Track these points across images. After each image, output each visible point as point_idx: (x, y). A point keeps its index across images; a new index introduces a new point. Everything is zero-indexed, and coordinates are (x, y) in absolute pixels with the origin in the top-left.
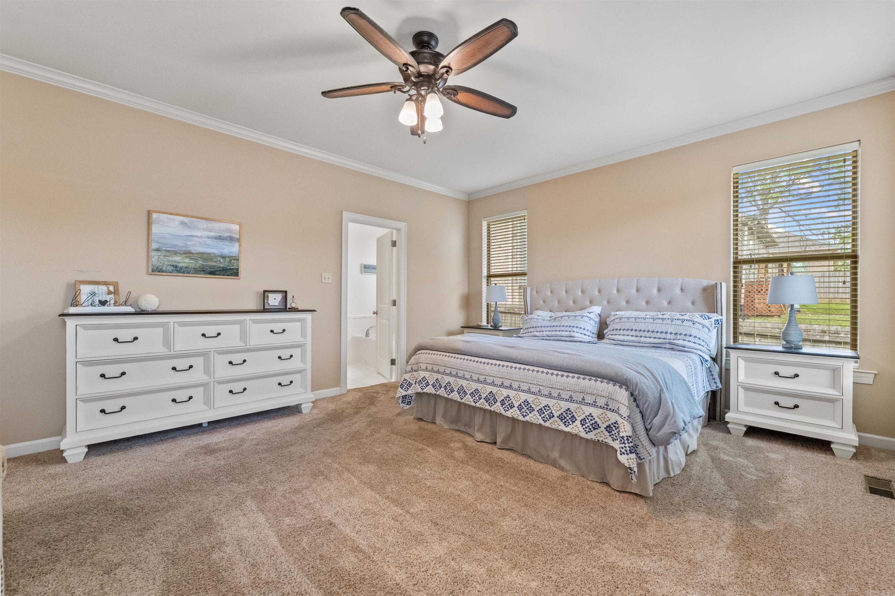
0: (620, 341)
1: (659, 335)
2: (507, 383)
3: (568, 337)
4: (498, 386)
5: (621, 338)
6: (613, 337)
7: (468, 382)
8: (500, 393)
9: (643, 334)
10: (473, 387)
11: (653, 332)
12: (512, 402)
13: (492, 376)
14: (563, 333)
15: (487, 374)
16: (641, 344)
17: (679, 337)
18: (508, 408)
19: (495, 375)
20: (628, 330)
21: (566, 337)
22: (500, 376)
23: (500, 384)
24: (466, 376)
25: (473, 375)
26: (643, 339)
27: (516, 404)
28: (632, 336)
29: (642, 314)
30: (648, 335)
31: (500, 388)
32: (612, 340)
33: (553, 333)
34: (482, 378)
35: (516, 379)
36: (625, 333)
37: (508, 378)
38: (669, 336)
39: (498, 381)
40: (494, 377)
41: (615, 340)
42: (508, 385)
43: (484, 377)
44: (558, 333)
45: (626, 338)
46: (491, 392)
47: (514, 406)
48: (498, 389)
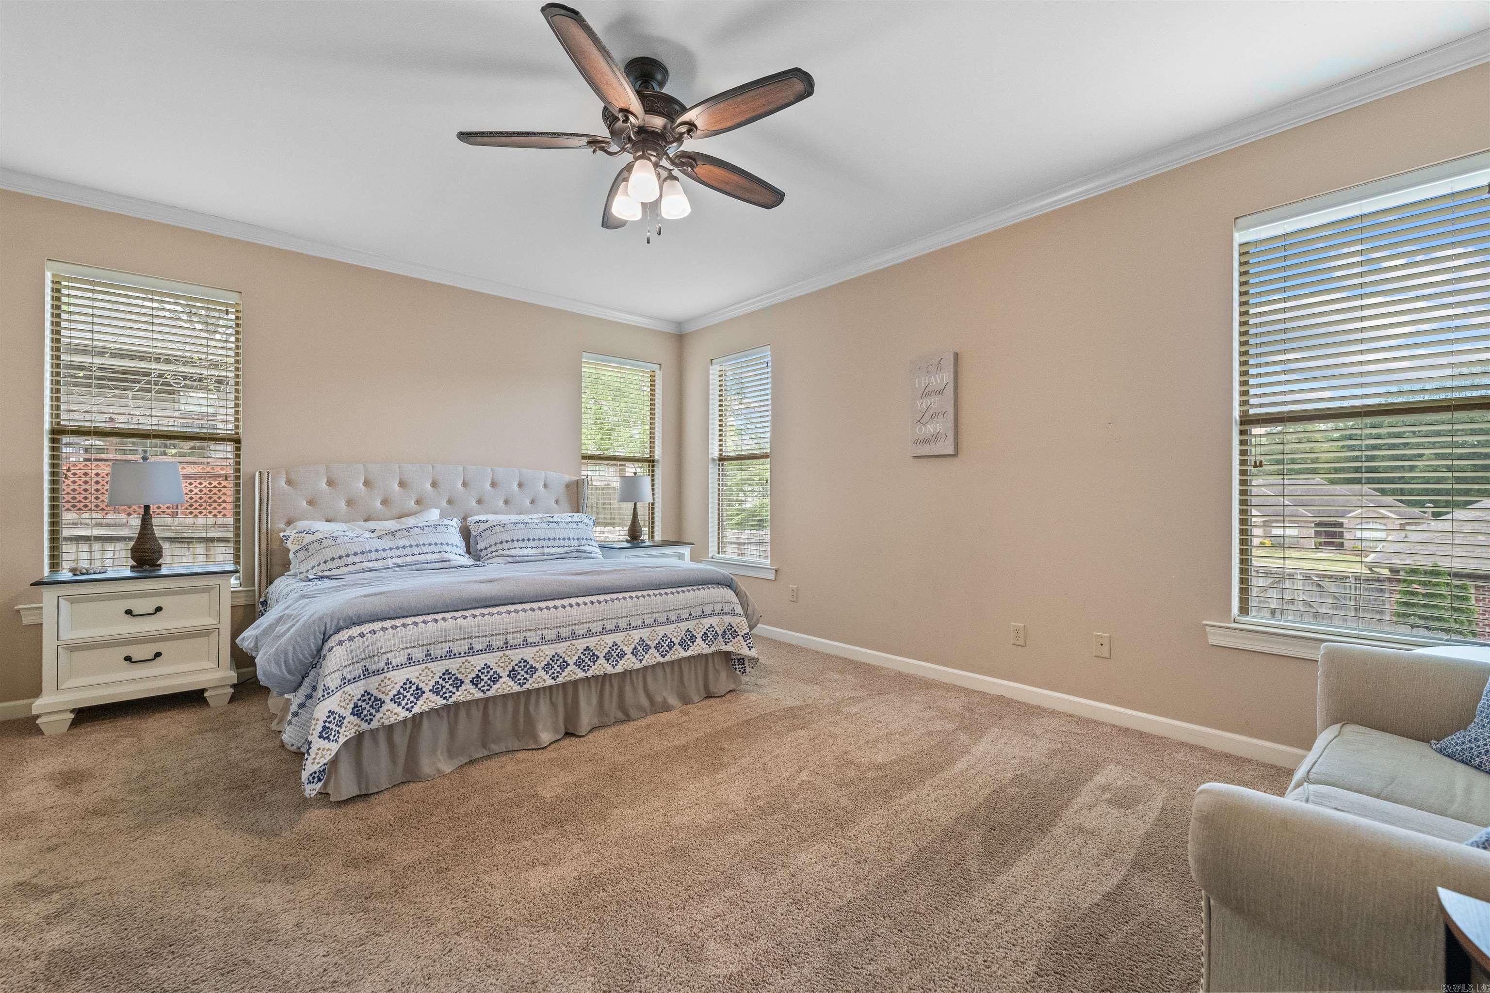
0: (519, 557)
1: (562, 543)
2: (610, 625)
3: (438, 562)
4: (598, 634)
5: (518, 552)
6: (506, 552)
7: (537, 648)
8: (603, 643)
9: (545, 543)
10: (547, 653)
11: (554, 539)
12: (621, 650)
13: (586, 622)
14: (429, 557)
15: (576, 622)
16: (545, 557)
17: (583, 542)
18: (617, 661)
19: (590, 620)
20: (523, 540)
21: (435, 562)
22: (598, 619)
23: (601, 630)
24: (530, 640)
25: (545, 632)
26: (546, 550)
27: (628, 650)
28: (532, 548)
29: (526, 518)
30: (550, 543)
31: (601, 636)
32: (509, 556)
33: (409, 559)
34: (565, 632)
35: (623, 615)
36: (521, 544)
37: (610, 617)
38: (573, 543)
39: (596, 627)
40: (589, 622)
41: (512, 556)
42: (612, 627)
43: (571, 628)
44: (417, 558)
45: (526, 551)
46: (587, 647)
47: (626, 654)
48: (598, 638)
